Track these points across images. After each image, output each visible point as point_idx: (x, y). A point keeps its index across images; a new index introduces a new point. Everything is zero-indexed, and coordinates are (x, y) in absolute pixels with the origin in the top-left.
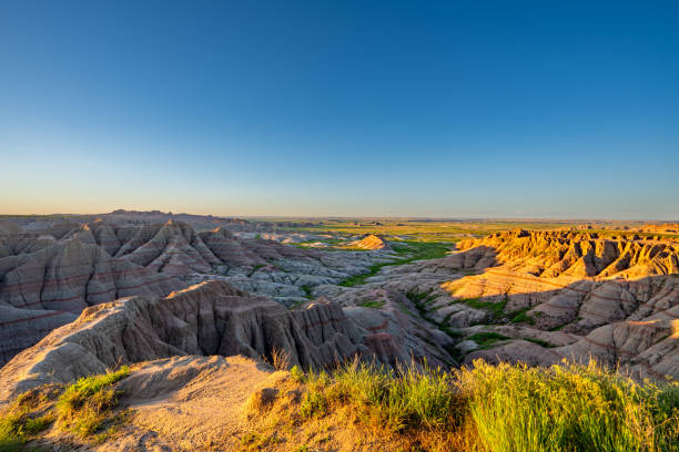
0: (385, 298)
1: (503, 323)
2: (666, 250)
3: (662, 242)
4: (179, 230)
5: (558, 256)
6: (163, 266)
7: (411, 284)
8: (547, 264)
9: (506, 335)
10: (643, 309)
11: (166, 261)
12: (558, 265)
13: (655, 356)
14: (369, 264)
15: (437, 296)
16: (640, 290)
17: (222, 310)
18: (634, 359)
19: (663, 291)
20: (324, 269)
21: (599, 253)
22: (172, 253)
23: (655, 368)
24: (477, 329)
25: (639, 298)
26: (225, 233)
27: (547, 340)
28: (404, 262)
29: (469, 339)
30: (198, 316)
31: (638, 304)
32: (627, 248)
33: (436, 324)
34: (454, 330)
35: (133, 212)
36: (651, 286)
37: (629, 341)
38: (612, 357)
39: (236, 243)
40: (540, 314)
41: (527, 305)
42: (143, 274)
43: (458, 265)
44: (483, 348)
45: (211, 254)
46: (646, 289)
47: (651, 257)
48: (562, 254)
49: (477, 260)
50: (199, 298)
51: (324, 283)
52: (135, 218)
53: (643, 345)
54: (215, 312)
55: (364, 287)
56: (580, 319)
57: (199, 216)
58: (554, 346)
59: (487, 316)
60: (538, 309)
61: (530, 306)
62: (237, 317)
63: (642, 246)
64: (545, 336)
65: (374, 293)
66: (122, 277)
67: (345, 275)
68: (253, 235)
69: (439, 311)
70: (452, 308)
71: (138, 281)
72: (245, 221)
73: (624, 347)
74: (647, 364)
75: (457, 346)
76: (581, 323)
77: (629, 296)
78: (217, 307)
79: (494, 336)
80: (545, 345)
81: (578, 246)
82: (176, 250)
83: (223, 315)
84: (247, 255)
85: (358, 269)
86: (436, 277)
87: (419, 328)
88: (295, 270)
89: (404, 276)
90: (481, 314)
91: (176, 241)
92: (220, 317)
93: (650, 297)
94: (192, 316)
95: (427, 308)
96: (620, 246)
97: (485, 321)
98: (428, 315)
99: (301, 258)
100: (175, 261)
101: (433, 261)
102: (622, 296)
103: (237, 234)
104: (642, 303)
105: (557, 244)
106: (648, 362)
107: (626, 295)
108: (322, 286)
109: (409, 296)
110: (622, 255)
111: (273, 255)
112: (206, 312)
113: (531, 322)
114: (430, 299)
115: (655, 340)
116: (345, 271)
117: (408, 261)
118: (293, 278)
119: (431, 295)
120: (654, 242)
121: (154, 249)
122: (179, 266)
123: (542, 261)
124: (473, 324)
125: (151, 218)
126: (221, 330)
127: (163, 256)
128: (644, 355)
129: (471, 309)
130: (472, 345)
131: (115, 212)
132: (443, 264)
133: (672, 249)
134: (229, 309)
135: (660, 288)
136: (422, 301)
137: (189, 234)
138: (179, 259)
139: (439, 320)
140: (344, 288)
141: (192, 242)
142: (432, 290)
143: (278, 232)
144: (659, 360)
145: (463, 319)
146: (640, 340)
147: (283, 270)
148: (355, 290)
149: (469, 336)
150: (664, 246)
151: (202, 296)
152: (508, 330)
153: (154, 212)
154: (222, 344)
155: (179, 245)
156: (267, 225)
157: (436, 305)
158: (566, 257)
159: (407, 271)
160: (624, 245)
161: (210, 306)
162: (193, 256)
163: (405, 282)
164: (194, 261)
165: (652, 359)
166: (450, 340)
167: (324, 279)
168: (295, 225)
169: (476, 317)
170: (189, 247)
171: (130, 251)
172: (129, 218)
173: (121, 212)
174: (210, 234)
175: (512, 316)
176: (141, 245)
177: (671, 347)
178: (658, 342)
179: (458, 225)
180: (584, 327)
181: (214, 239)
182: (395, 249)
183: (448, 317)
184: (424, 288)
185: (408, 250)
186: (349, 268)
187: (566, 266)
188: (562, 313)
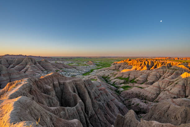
0: (97, 78)
1: (129, 83)
2: (165, 63)
3: (164, 61)
4: (30, 60)
5: (140, 65)
6: (26, 72)
7: (103, 74)
8: (138, 67)
9: (130, 86)
10: (162, 77)
11: (26, 70)
12: (140, 68)
13: (170, 89)
14: (90, 69)
15: (110, 77)
16: (161, 73)
17: (62, 82)
18: (164, 90)
19: (166, 73)
20: (77, 71)
21: (150, 64)
22: (28, 67)
23: (170, 91)
24: (123, 85)
25: (161, 75)
26: (46, 61)
27: (141, 87)
28: (99, 68)
29: (121, 88)
30: (53, 84)
31: (161, 76)
32: (156, 63)
33: (111, 84)
34: (116, 86)
35: (12, 55)
36: (163, 72)
37: (163, 85)
38: (159, 90)
39: (50, 64)
40: (138, 80)
41: (134, 78)
42: (19, 74)
43: (114, 69)
44: (125, 90)
45: (42, 68)
46: (162, 72)
47: (162, 65)
48: (141, 65)
49: (119, 67)
50: (52, 78)
51: (78, 75)
52: (13, 57)
53: (166, 86)
54: (59, 82)
55: (90, 76)
56: (148, 81)
57: (36, 56)
58: (143, 88)
59: (124, 82)
60: (137, 79)
61: (135, 78)
62: (68, 84)
63: (159, 62)
64: (140, 86)
65: (94, 77)
66: (12, 75)
67: (84, 72)
68: (54, 62)
69: (112, 81)
70: (115, 80)
71: (18, 76)
72: (51, 58)
73: (162, 87)
74: (168, 91)
75: (118, 90)
76: (148, 82)
77: (159, 75)
78: (60, 81)
79: (127, 87)
80: (141, 88)
81: (145, 62)
82: (30, 66)
83: (62, 83)
84: (53, 67)
85: (87, 71)
86: (109, 72)
87: (108, 86)
88: (69, 72)
89: (100, 72)
90: (123, 81)
91: (30, 64)
92: (62, 84)
93: (163, 75)
94: (51, 84)
95: (108, 80)
96: (154, 62)
97: (124, 83)
98: (108, 82)
99: (70, 68)
100: (30, 70)
101: (108, 68)
102: (157, 75)
103: (49, 62)
104: (162, 76)
105: (140, 62)
106: (168, 90)
107: (158, 74)
108: (77, 76)
109: (103, 77)
110: (155, 65)
111: (61, 67)
112: (56, 82)
113: (136, 83)
114: (108, 78)
115: (169, 85)
116: (83, 71)
117: (101, 68)
118: (69, 74)
119: (109, 76)
120: (162, 61)
121: (22, 66)
122: (31, 71)
123: (136, 67)
124: (121, 84)
125: (19, 57)
126: (62, 89)
127: (25, 68)
128: (167, 88)
129: (120, 80)
130: (122, 89)
131: (5, 55)
132: (111, 68)
133: (166, 63)
134: (64, 81)
135: (165, 72)
136: (106, 79)
137: (33, 61)
138: (31, 69)
139: (112, 83)
140: (84, 76)
141: (35, 64)
142: (109, 75)
143: (62, 61)
144: (171, 89)
145: (118, 82)
146: (166, 85)
147: (65, 71)
148: (88, 76)
149: (121, 87)
150: (164, 62)
151: (54, 77)
152: (131, 85)
153: (20, 55)
154: (64, 94)
155: (30, 65)
156: (58, 59)
157: (110, 79)
158: (142, 65)
159: (101, 71)
160: (155, 62)
161: (57, 81)
162: (36, 68)
163: (101, 73)
164: (36, 70)
165: (169, 89)
166: (116, 88)
167: (78, 74)
168: (67, 59)
169: (122, 82)
170: (34, 65)
171: (13, 67)
172: (11, 57)
173: (8, 55)
174: (41, 61)
175: (131, 81)
176: (17, 65)
177: (173, 86)
178: (170, 85)
179: (112, 58)
180: (149, 83)
181: (42, 63)
182: (97, 65)
183: (114, 82)
184: (106, 75)
185: (100, 65)
186: (85, 70)
187: (142, 68)
188: (143, 79)
